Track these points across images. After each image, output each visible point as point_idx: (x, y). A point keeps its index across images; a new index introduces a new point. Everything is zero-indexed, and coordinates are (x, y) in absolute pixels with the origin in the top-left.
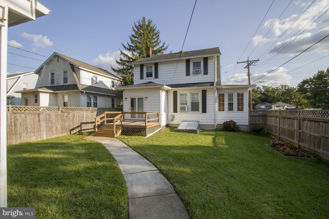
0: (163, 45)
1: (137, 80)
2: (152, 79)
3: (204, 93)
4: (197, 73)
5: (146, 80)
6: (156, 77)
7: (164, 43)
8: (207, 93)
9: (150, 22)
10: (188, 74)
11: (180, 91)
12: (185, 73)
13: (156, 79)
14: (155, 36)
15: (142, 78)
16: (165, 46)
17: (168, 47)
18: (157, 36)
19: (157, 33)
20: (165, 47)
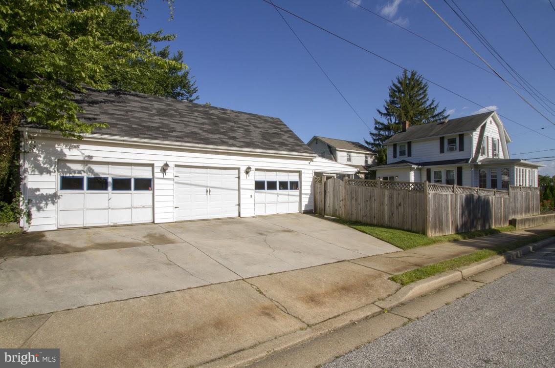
0: (432, 103)
1: (390, 159)
2: (405, 158)
3: (460, 170)
4: (451, 149)
5: (399, 158)
6: (410, 155)
7: (433, 101)
8: (463, 171)
9: (413, 74)
10: (442, 151)
11: (434, 168)
12: (439, 151)
13: (410, 158)
14: (421, 91)
15: (395, 156)
16: (435, 104)
17: (439, 105)
18: (425, 91)
19: (424, 87)
20: (434, 106)
